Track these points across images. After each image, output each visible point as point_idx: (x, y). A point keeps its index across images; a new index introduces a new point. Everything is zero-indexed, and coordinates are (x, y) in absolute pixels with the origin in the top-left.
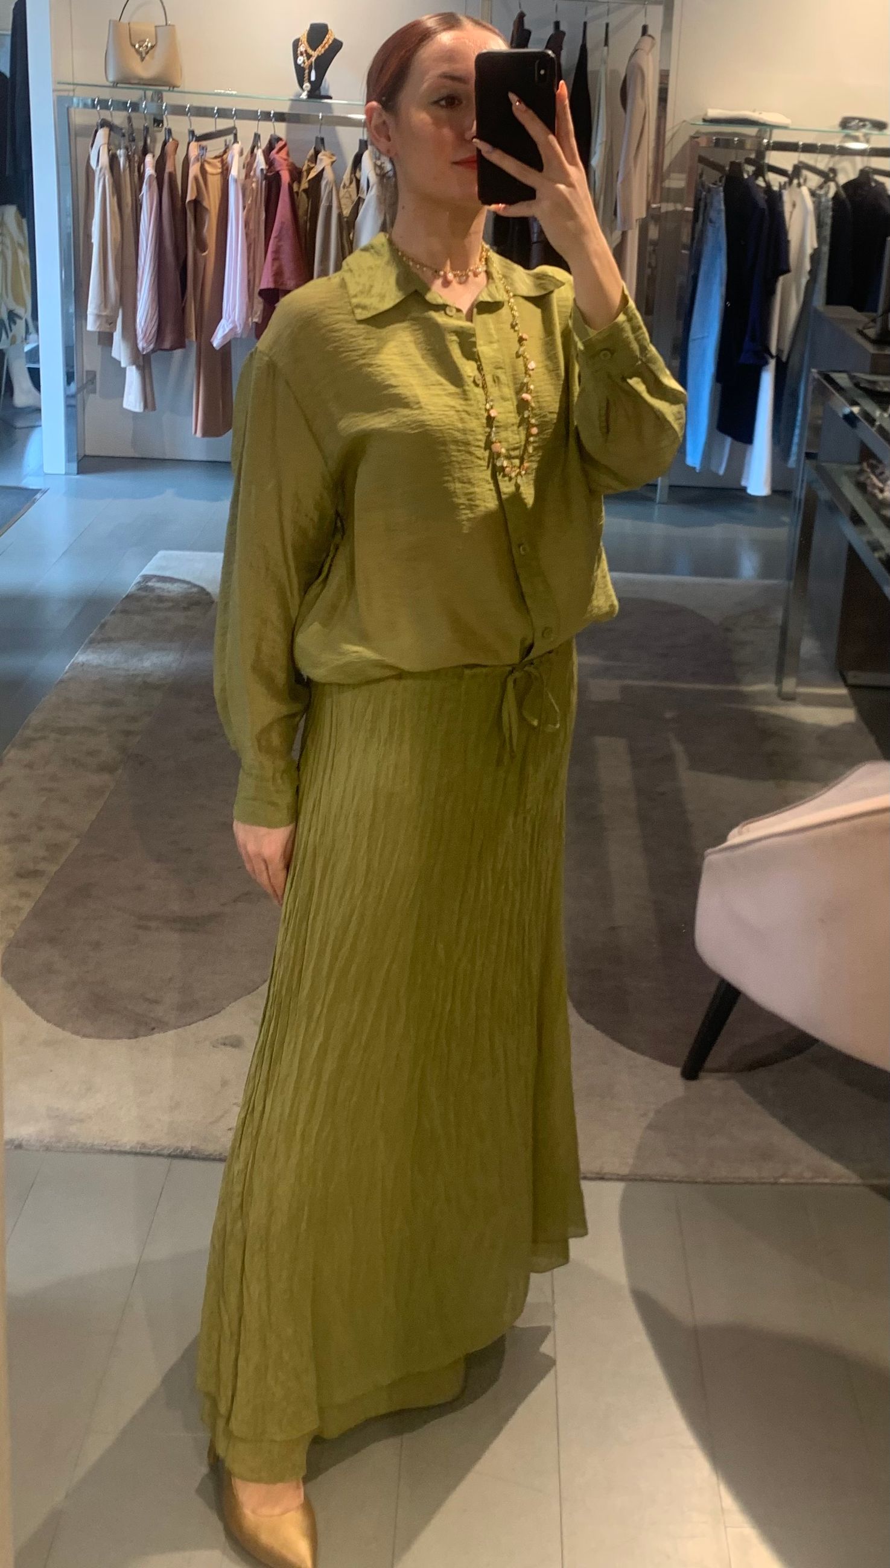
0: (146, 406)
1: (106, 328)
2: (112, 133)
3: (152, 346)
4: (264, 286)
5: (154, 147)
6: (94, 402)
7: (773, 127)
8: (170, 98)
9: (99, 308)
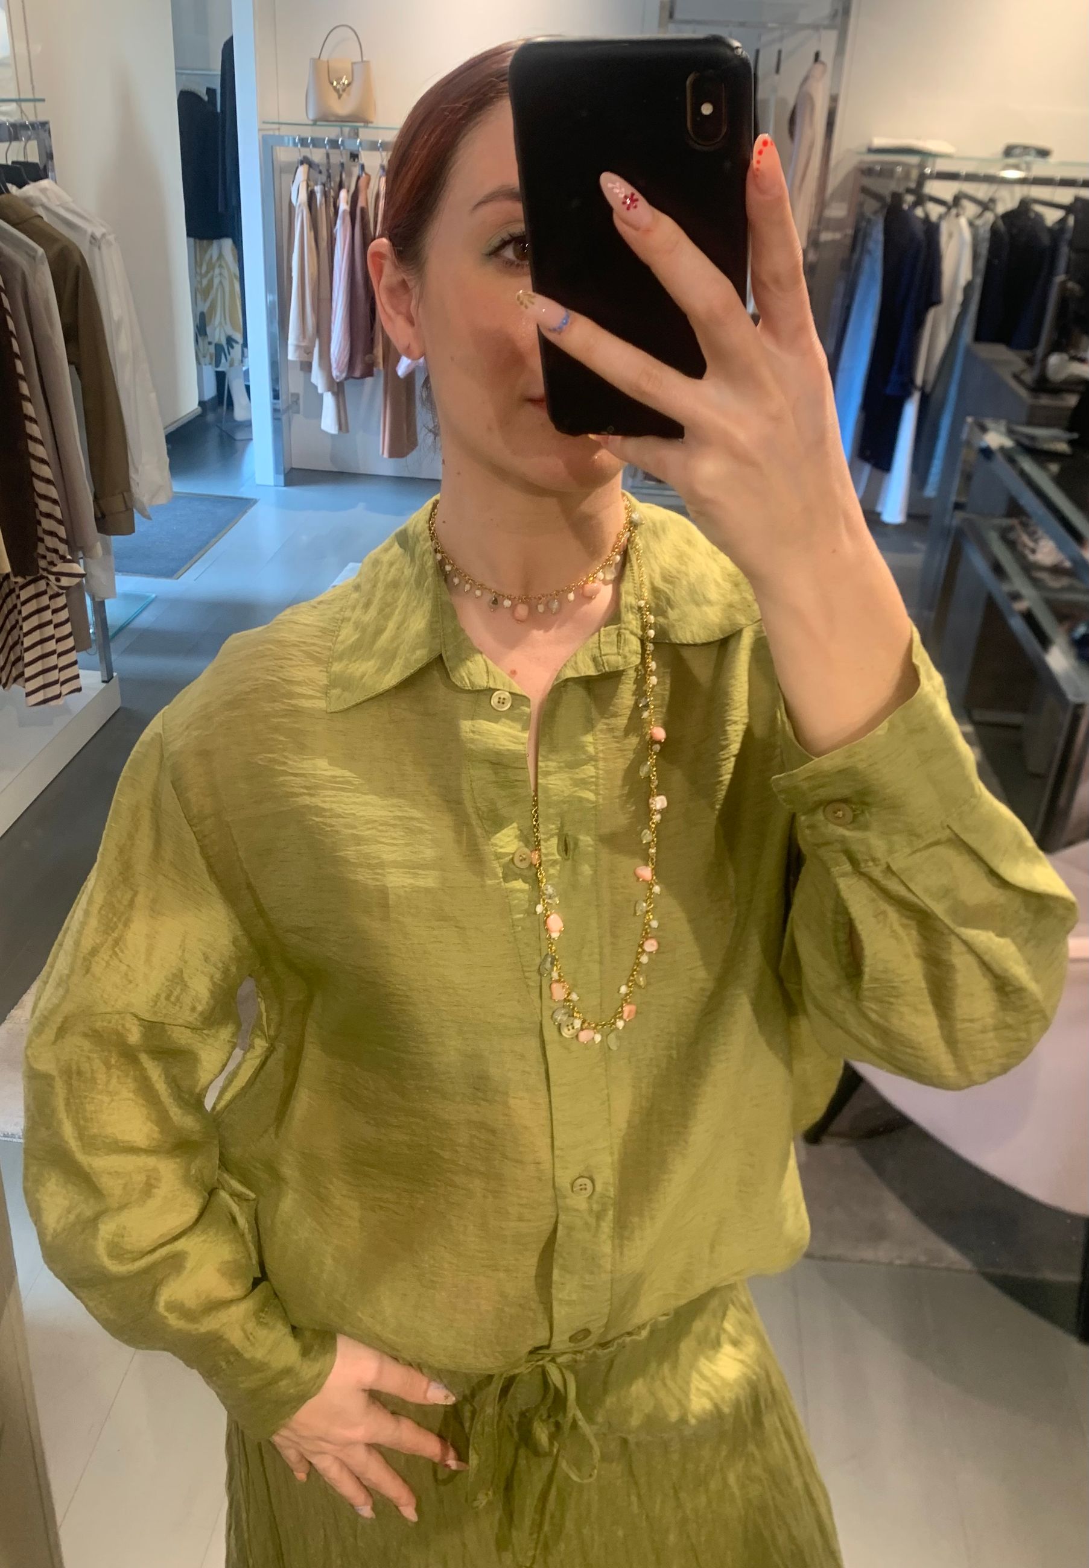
0: (340, 428)
1: (305, 358)
2: (311, 170)
3: (344, 375)
5: (350, 182)
6: (298, 420)
7: (934, 156)
8: (364, 134)
9: (298, 339)
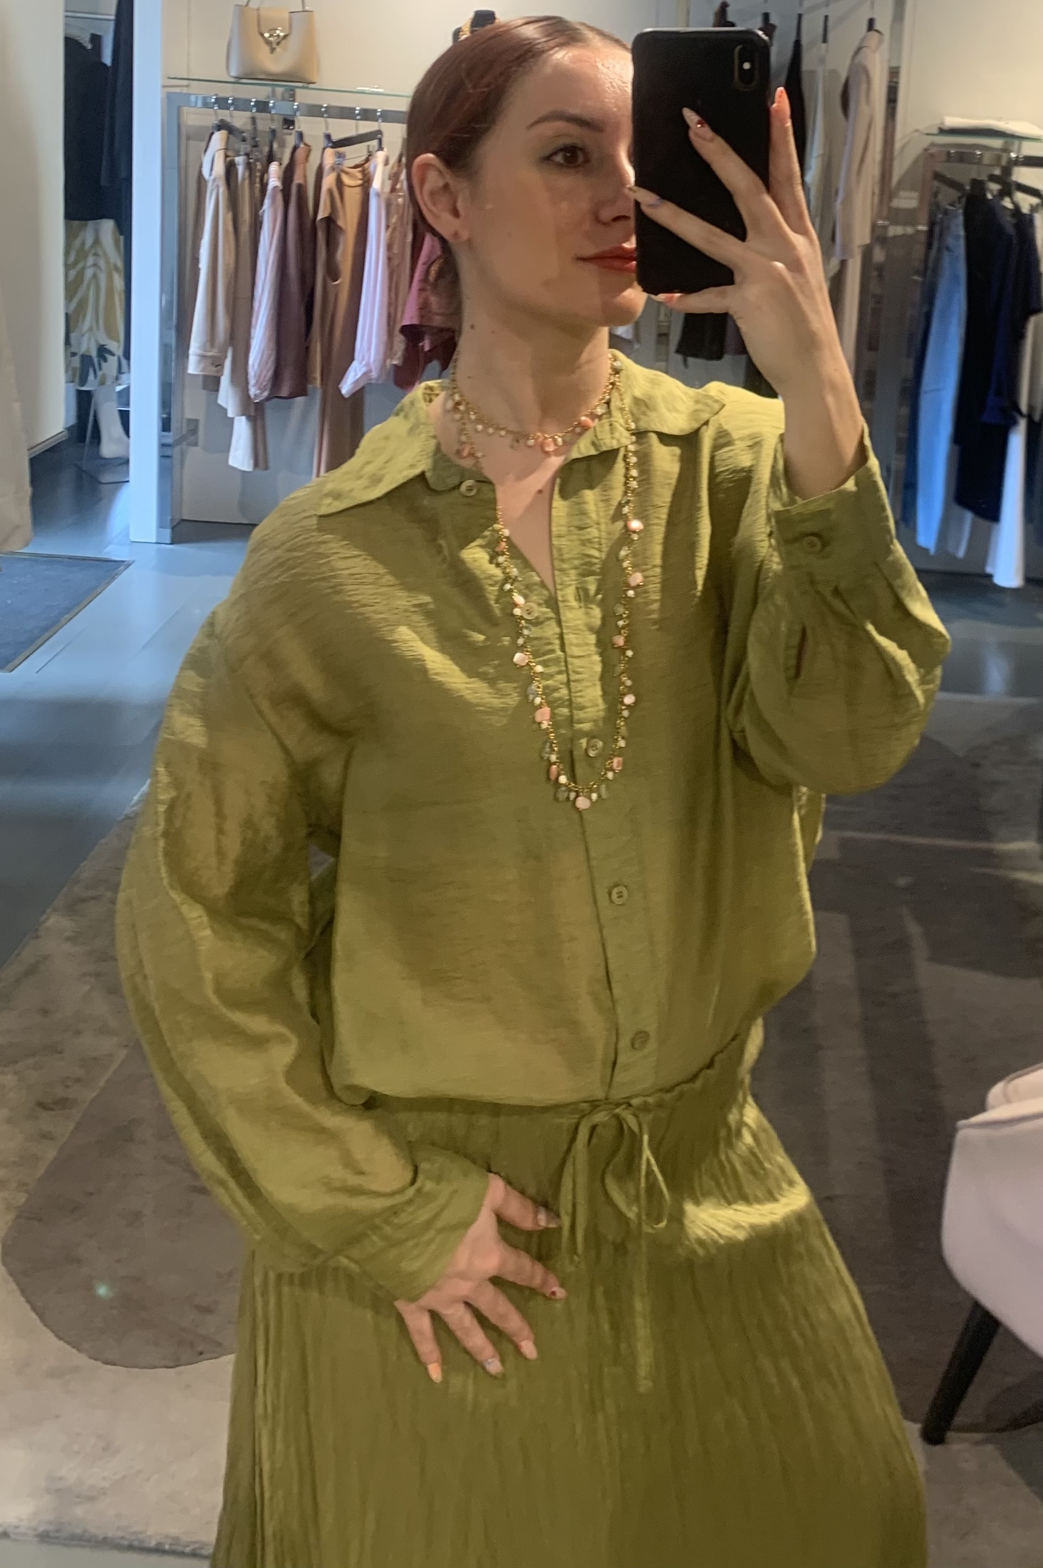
0: (256, 465)
1: (212, 371)
2: (231, 136)
3: (266, 394)
4: (407, 322)
5: (283, 153)
6: (195, 457)
7: (1021, 138)
8: (304, 97)
9: (204, 347)
